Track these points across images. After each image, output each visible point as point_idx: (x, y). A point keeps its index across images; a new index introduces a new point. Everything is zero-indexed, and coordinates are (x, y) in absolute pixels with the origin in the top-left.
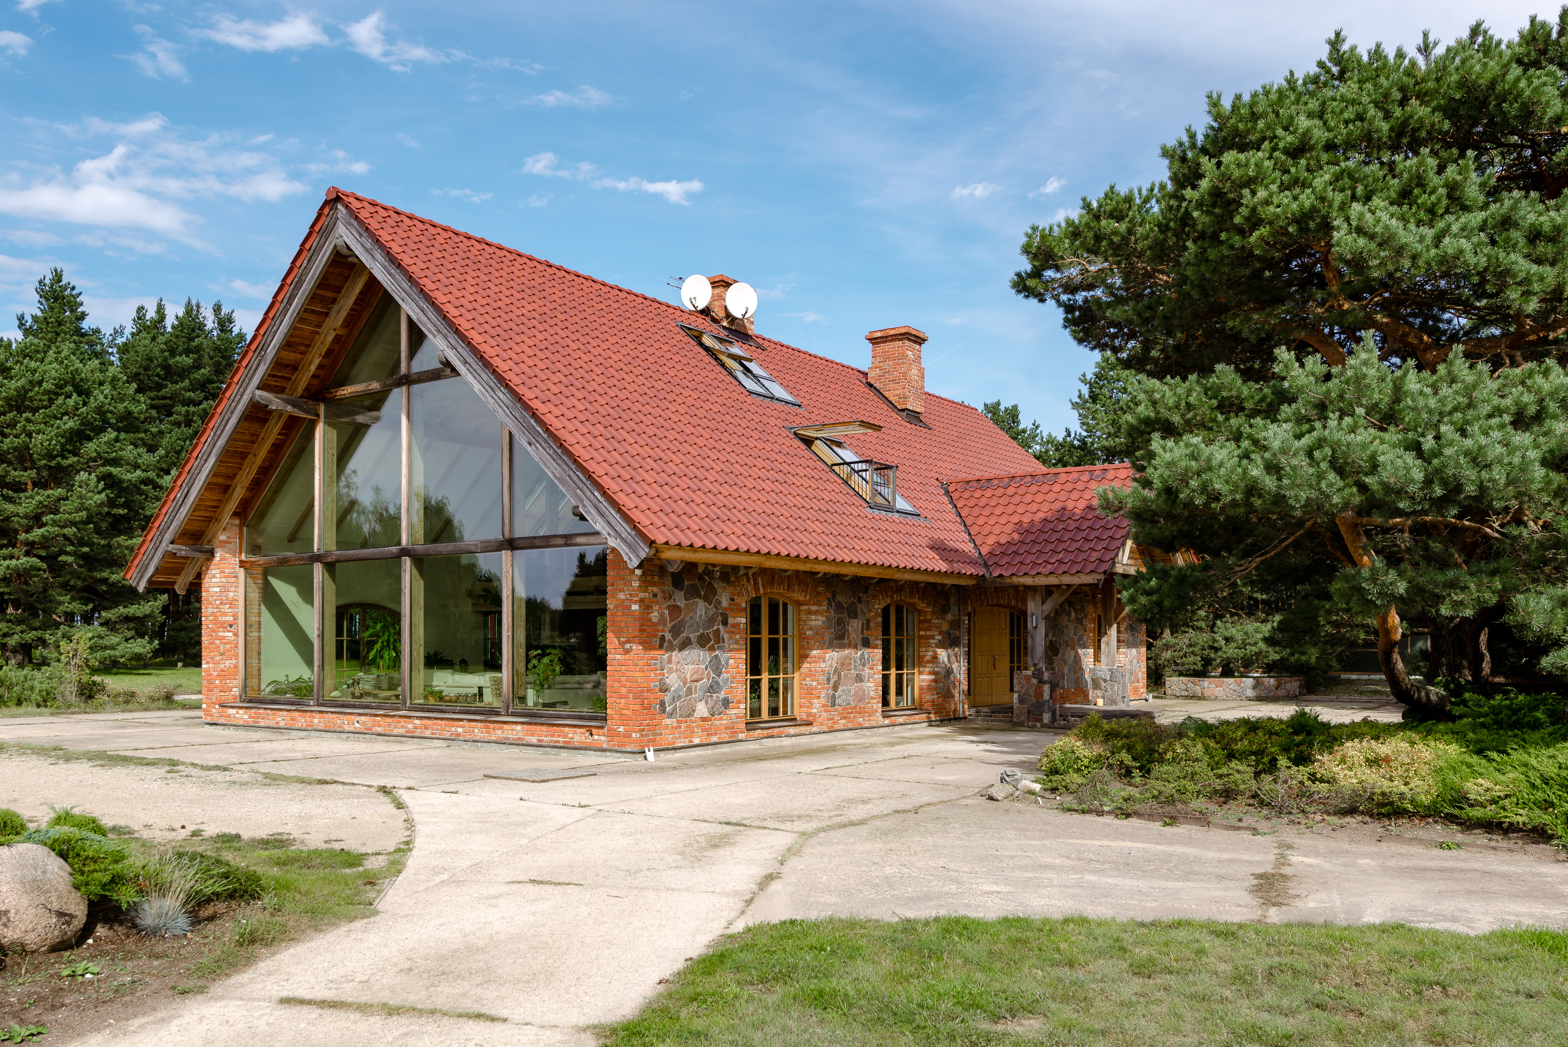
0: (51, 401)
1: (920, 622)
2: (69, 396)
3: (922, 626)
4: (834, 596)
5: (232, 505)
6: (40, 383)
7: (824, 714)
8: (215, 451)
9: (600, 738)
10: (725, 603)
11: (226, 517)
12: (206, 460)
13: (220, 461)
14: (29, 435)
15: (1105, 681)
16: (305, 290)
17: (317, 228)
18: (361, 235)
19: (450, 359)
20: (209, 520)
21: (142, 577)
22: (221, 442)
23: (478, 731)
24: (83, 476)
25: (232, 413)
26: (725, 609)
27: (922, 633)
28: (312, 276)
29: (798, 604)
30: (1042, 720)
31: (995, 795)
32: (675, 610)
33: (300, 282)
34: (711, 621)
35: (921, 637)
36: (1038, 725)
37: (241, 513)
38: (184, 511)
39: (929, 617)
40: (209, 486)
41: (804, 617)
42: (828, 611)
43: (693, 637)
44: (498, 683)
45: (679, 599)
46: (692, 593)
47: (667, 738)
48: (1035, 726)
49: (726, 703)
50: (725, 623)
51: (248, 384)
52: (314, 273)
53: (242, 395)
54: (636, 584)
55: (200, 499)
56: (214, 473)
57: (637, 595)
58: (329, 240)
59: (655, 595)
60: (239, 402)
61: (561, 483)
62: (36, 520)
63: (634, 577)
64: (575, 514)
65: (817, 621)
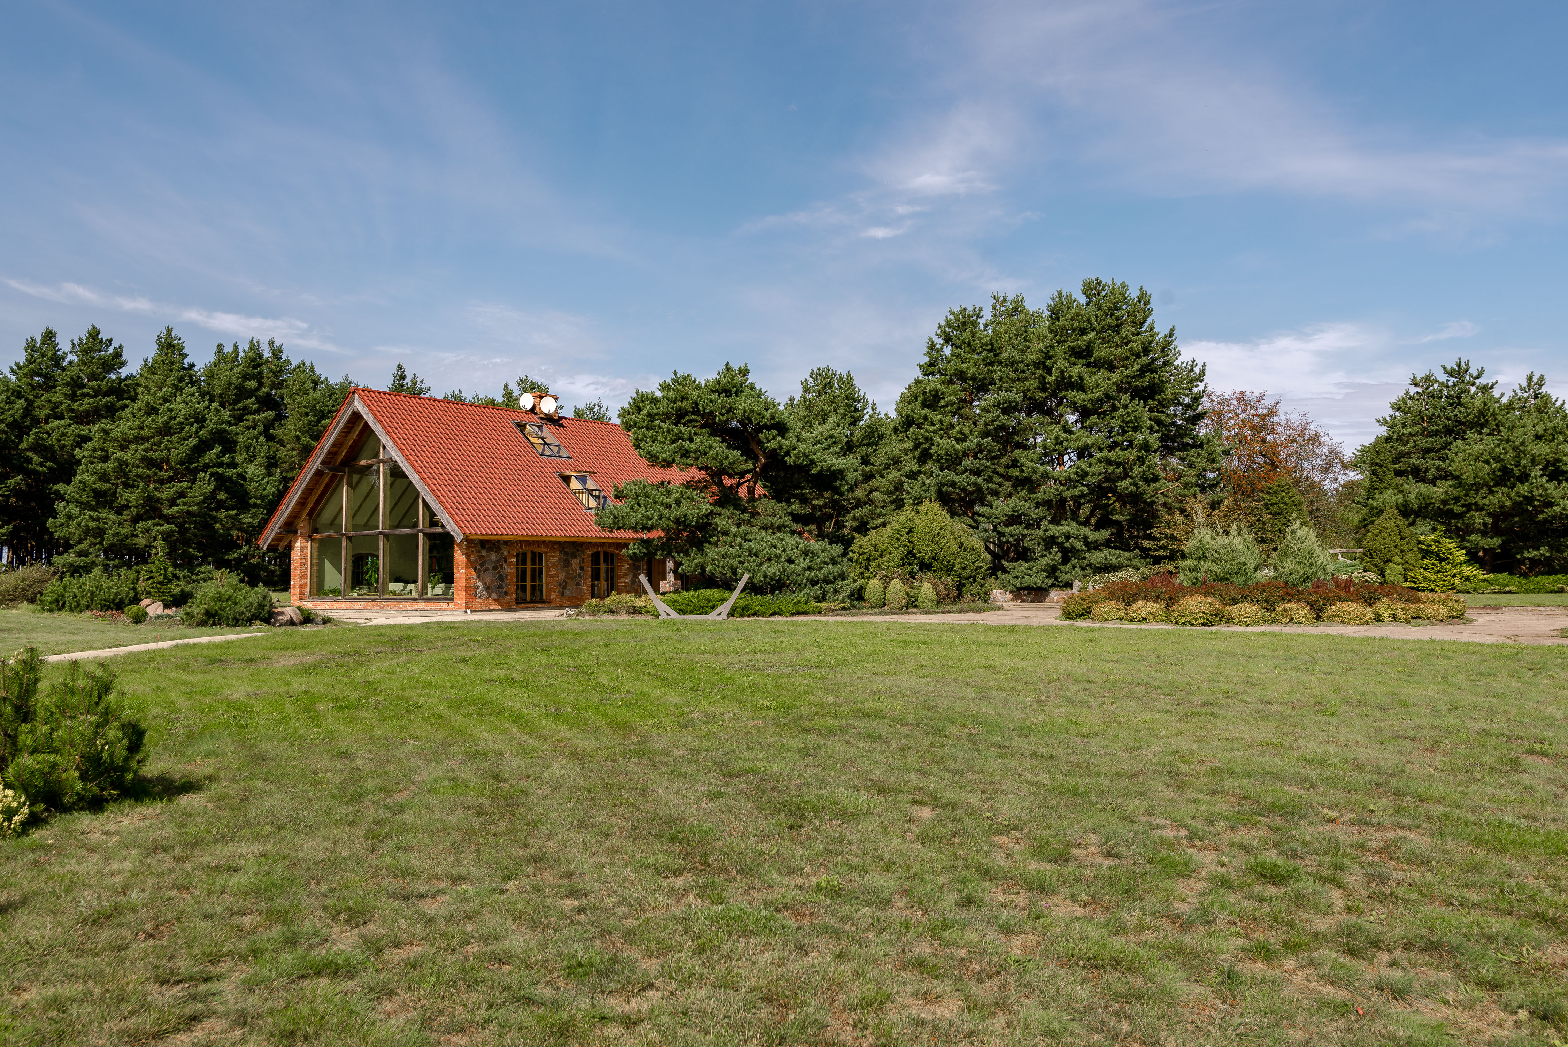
0: (182, 429)
1: (618, 559)
2: (192, 425)
3: (618, 561)
4: (563, 550)
5: (307, 511)
6: (175, 418)
7: (558, 599)
9: (452, 606)
10: (505, 553)
11: (304, 516)
12: (297, 493)
13: (303, 493)
14: (169, 450)
16: (341, 425)
18: (364, 407)
19: (397, 460)
20: (296, 517)
21: (265, 543)
22: (304, 486)
23: (408, 605)
24: (201, 475)
25: (309, 474)
26: (506, 557)
27: (619, 564)
28: (344, 420)
29: (546, 554)
32: (481, 557)
33: (339, 422)
34: (498, 561)
37: (310, 514)
38: (286, 514)
39: (621, 557)
40: (298, 503)
41: (550, 559)
42: (562, 557)
43: (490, 567)
44: (417, 587)
45: (484, 553)
46: (490, 550)
47: (477, 606)
49: (506, 593)
50: (506, 561)
51: (316, 462)
53: (313, 466)
54: (463, 547)
55: (293, 509)
56: (300, 498)
58: (351, 407)
59: (473, 553)
60: (312, 469)
62: (173, 503)
65: (555, 560)
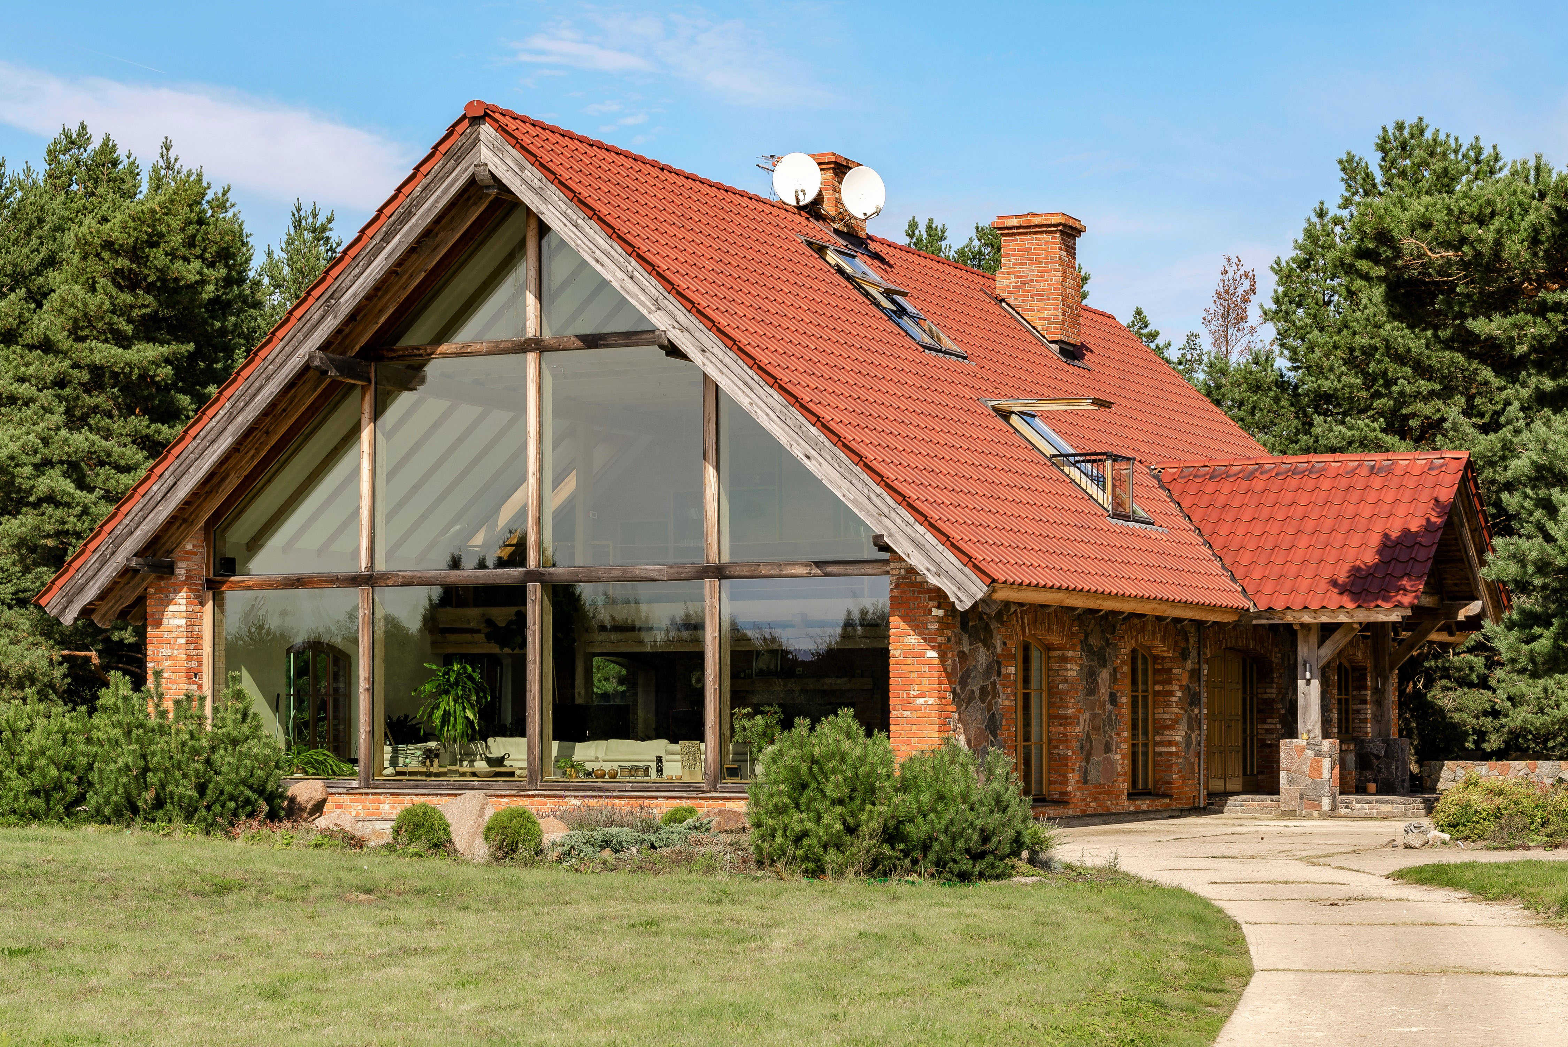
1: (1156, 672)
3: (1158, 678)
4: (1086, 638)
7: (1078, 794)
8: (231, 429)
10: (999, 648)
12: (213, 442)
15: (1378, 757)
16: (416, 225)
17: (443, 148)
18: (522, 168)
19: (678, 343)
21: (70, 602)
22: (245, 418)
25: (269, 378)
26: (999, 656)
27: (1158, 688)
28: (430, 209)
29: (1049, 648)
30: (1320, 806)
31: (1413, 843)
32: (963, 657)
33: (408, 214)
34: (989, 670)
35: (1157, 693)
36: (1315, 814)
38: (165, 510)
39: (1168, 666)
41: (1056, 666)
42: (1081, 658)
43: (976, 691)
45: (966, 645)
48: (1312, 815)
50: (999, 673)
51: (301, 343)
52: (433, 205)
53: (289, 356)
54: (933, 627)
57: (934, 640)
58: (463, 165)
59: (949, 640)
60: (282, 365)
61: (857, 506)
63: (930, 618)
64: (875, 545)
65: (1073, 671)
